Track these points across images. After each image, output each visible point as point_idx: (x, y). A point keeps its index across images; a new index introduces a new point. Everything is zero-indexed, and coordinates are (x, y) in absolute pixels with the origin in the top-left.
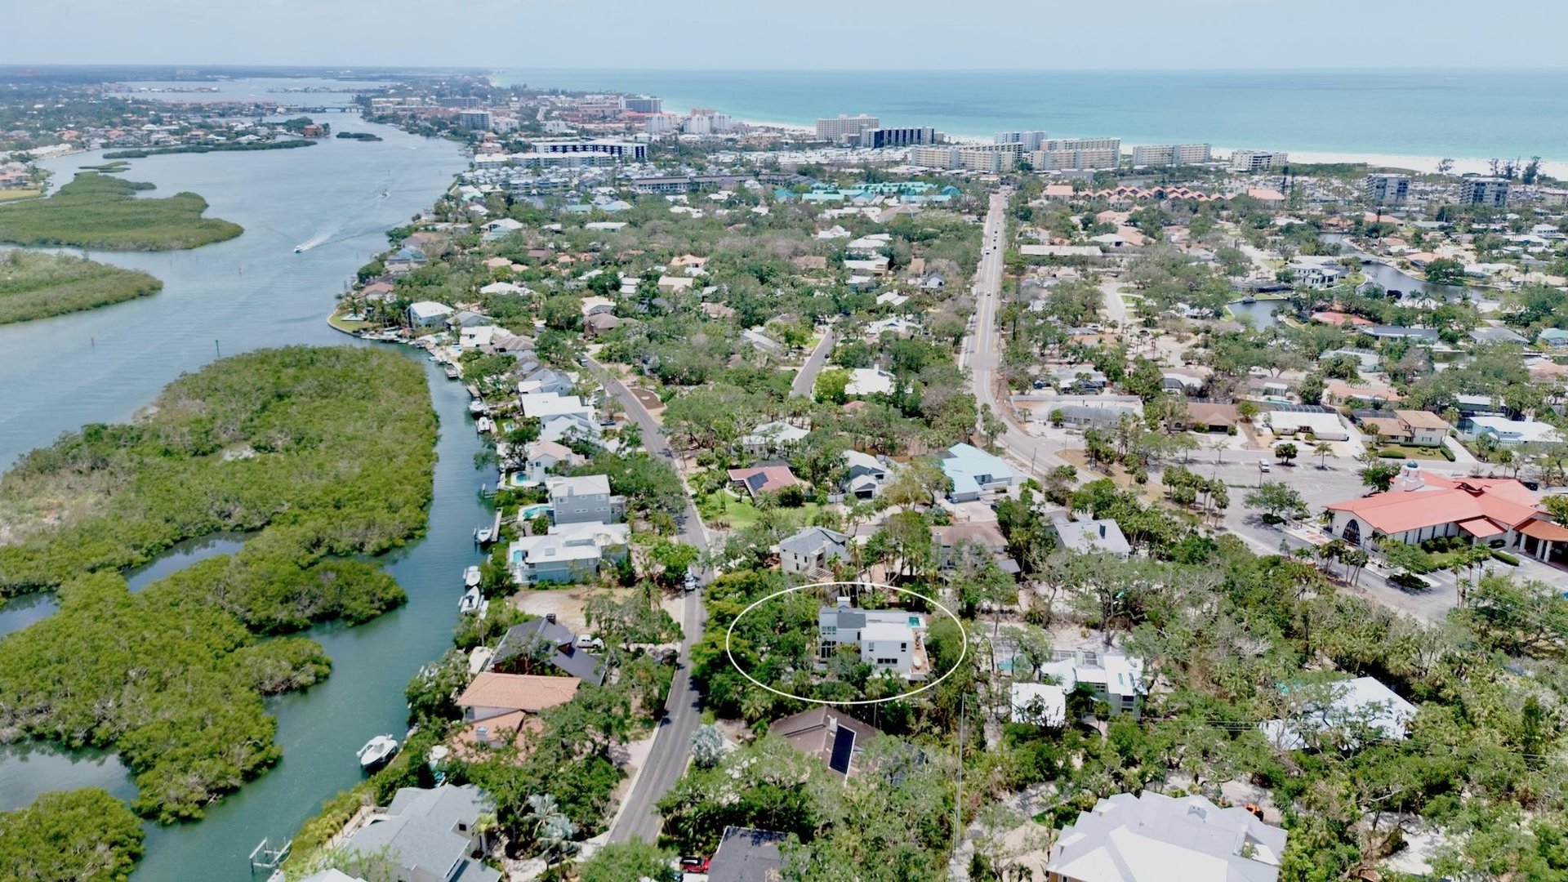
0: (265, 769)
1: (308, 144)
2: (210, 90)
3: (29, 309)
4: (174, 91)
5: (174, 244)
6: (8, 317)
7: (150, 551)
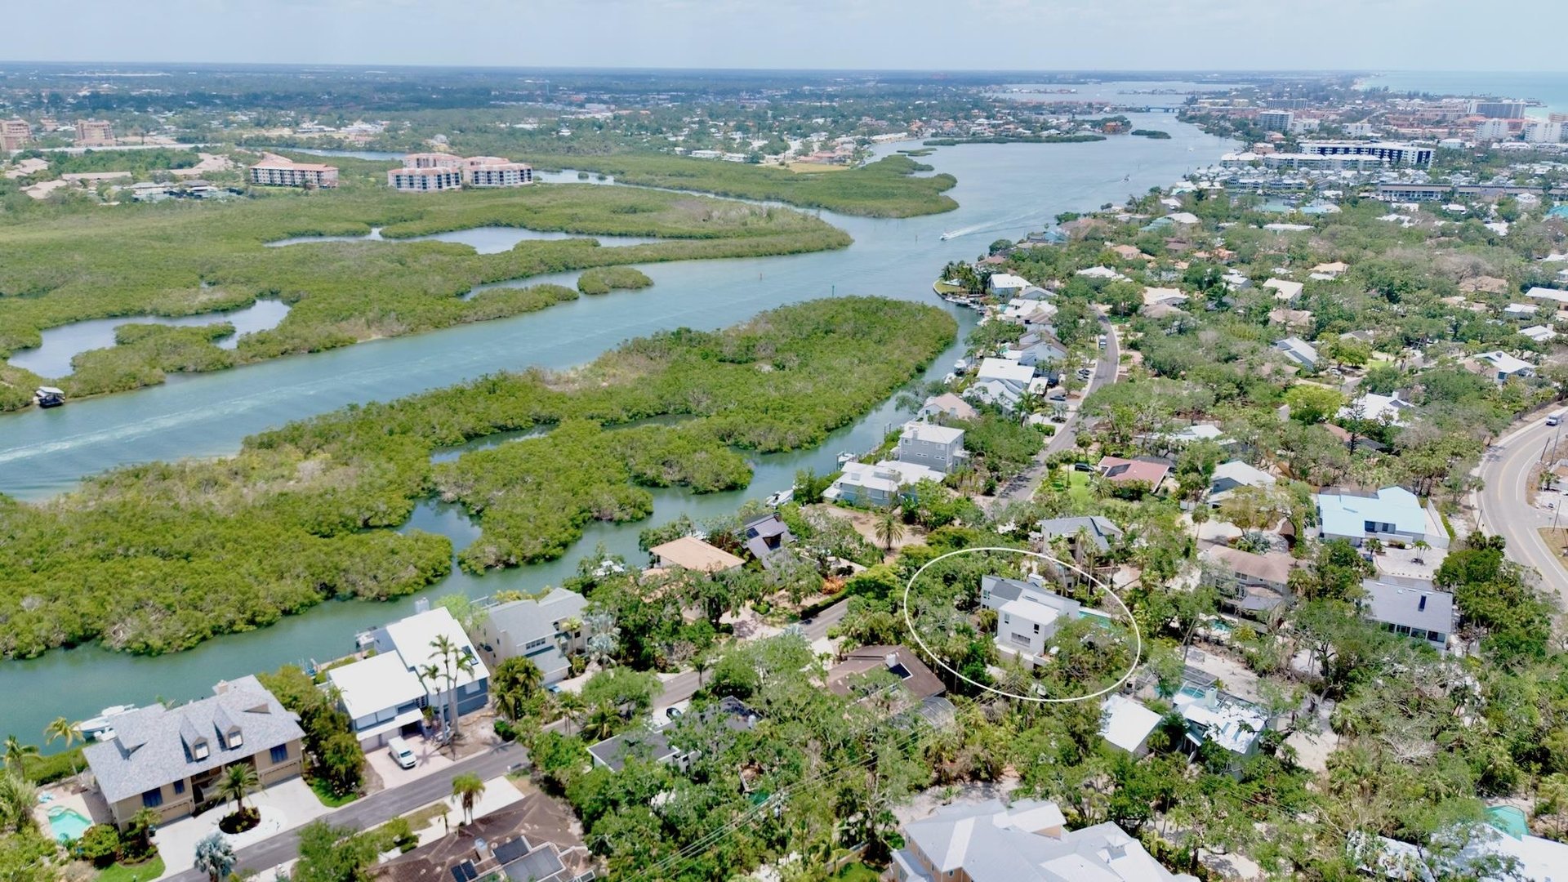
0: (542, 560)
1: (1096, 139)
2: (1069, 92)
3: (746, 249)
4: (1039, 92)
5: (894, 213)
6: (728, 253)
7: (634, 415)
